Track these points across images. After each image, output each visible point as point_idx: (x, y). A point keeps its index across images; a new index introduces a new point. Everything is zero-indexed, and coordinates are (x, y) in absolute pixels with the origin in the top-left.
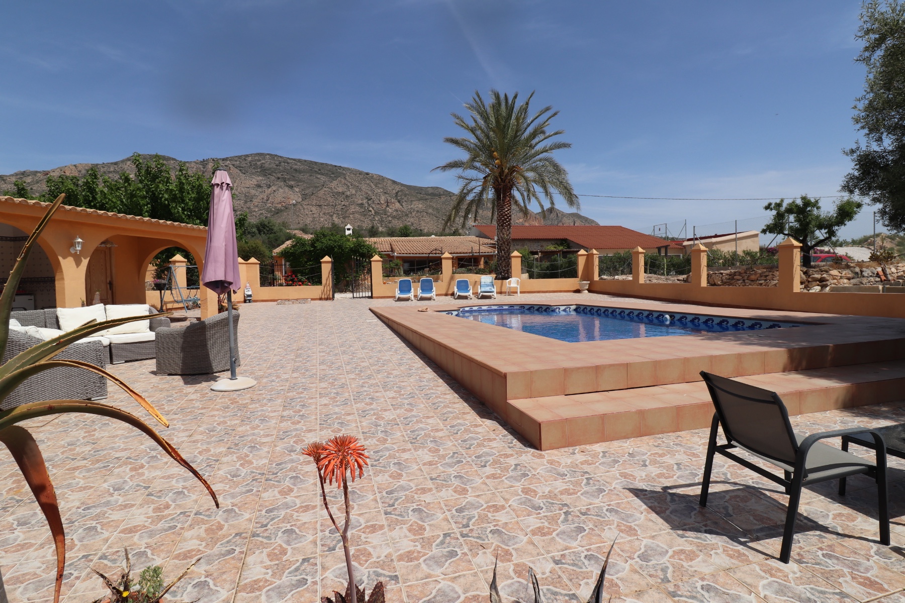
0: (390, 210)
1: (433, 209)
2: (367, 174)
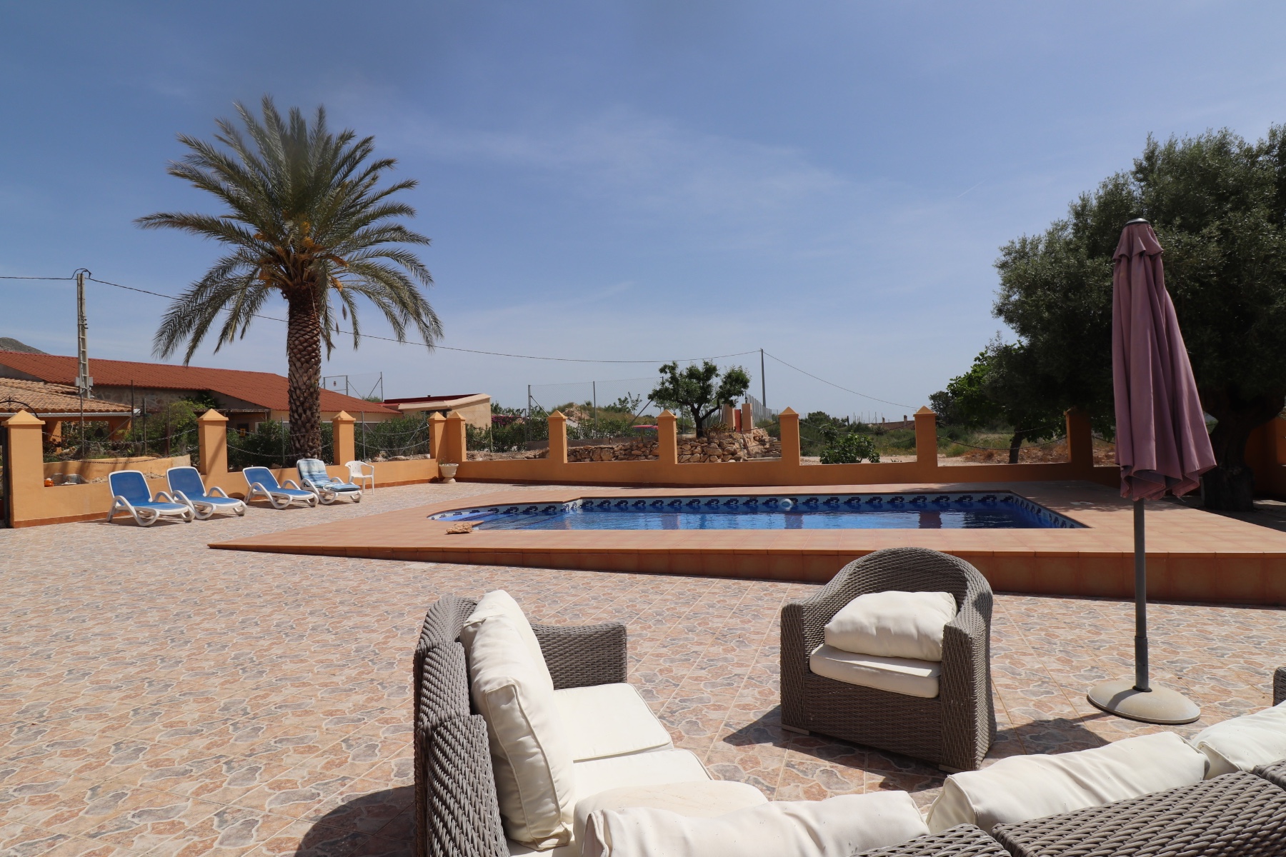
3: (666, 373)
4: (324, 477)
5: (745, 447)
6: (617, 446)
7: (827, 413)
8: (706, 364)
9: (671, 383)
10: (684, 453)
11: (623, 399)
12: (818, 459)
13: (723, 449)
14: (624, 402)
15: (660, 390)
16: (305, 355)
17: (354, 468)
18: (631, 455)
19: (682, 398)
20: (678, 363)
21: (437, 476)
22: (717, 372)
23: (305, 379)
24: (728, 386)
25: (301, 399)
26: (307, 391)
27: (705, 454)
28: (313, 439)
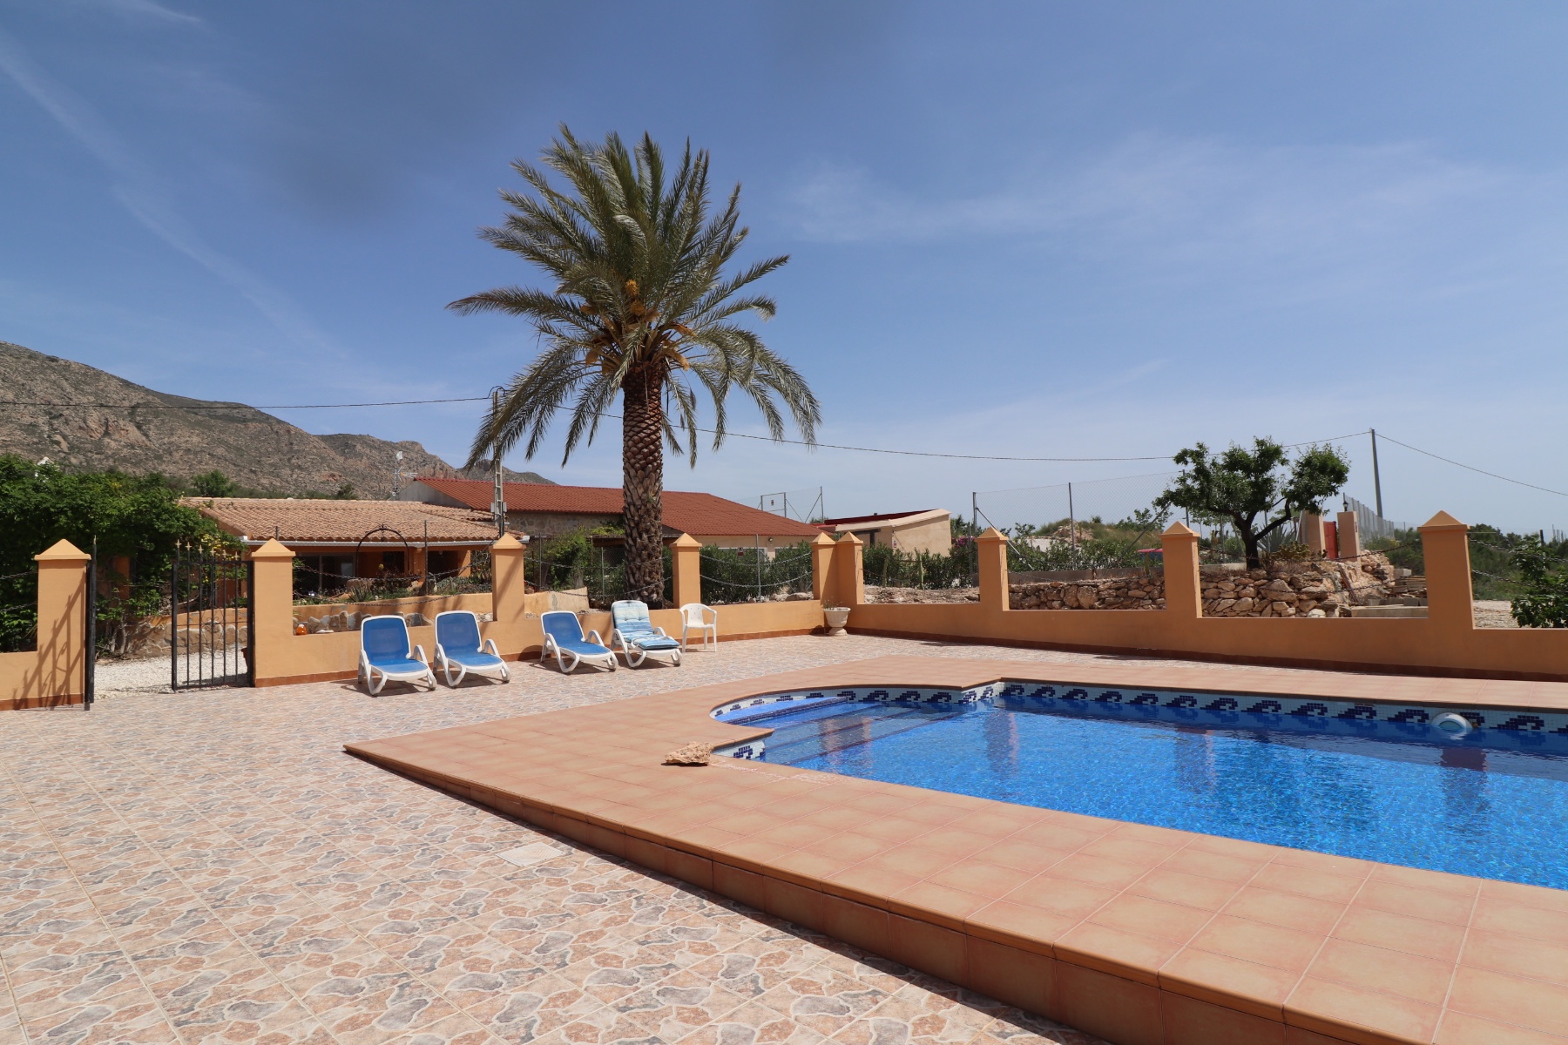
0: (113, 444)
1: (228, 447)
2: (53, 359)
3: (1186, 463)
4: (645, 627)
5: (1345, 585)
6: (1104, 583)
7: (1495, 527)
8: (1260, 443)
9: (1196, 479)
10: (1222, 596)
11: (1142, 511)
12: (1506, 606)
13: (1299, 590)
14: (1144, 515)
15: (1179, 492)
16: (640, 460)
17: (692, 613)
18: (1127, 597)
19: (1217, 503)
20: (1206, 445)
21: (822, 624)
22: (1283, 456)
23: (641, 491)
24: (1306, 480)
25: (636, 518)
26: (643, 507)
27: (1264, 598)
28: (650, 573)
